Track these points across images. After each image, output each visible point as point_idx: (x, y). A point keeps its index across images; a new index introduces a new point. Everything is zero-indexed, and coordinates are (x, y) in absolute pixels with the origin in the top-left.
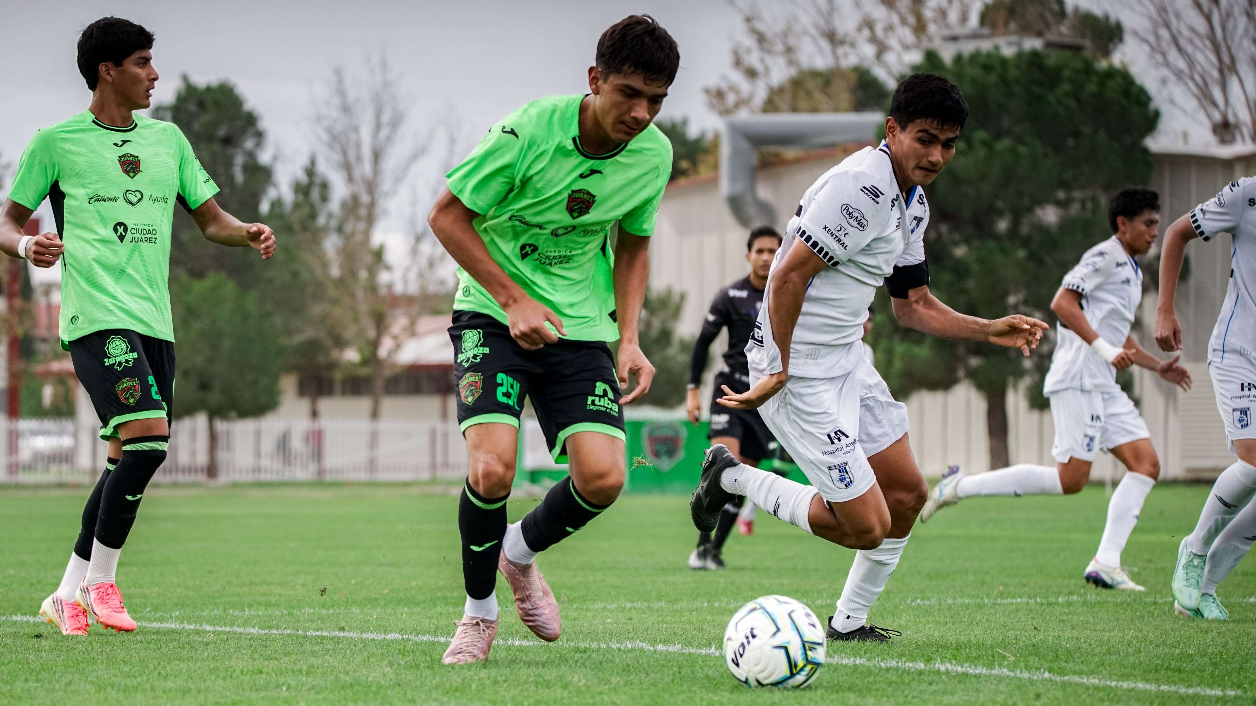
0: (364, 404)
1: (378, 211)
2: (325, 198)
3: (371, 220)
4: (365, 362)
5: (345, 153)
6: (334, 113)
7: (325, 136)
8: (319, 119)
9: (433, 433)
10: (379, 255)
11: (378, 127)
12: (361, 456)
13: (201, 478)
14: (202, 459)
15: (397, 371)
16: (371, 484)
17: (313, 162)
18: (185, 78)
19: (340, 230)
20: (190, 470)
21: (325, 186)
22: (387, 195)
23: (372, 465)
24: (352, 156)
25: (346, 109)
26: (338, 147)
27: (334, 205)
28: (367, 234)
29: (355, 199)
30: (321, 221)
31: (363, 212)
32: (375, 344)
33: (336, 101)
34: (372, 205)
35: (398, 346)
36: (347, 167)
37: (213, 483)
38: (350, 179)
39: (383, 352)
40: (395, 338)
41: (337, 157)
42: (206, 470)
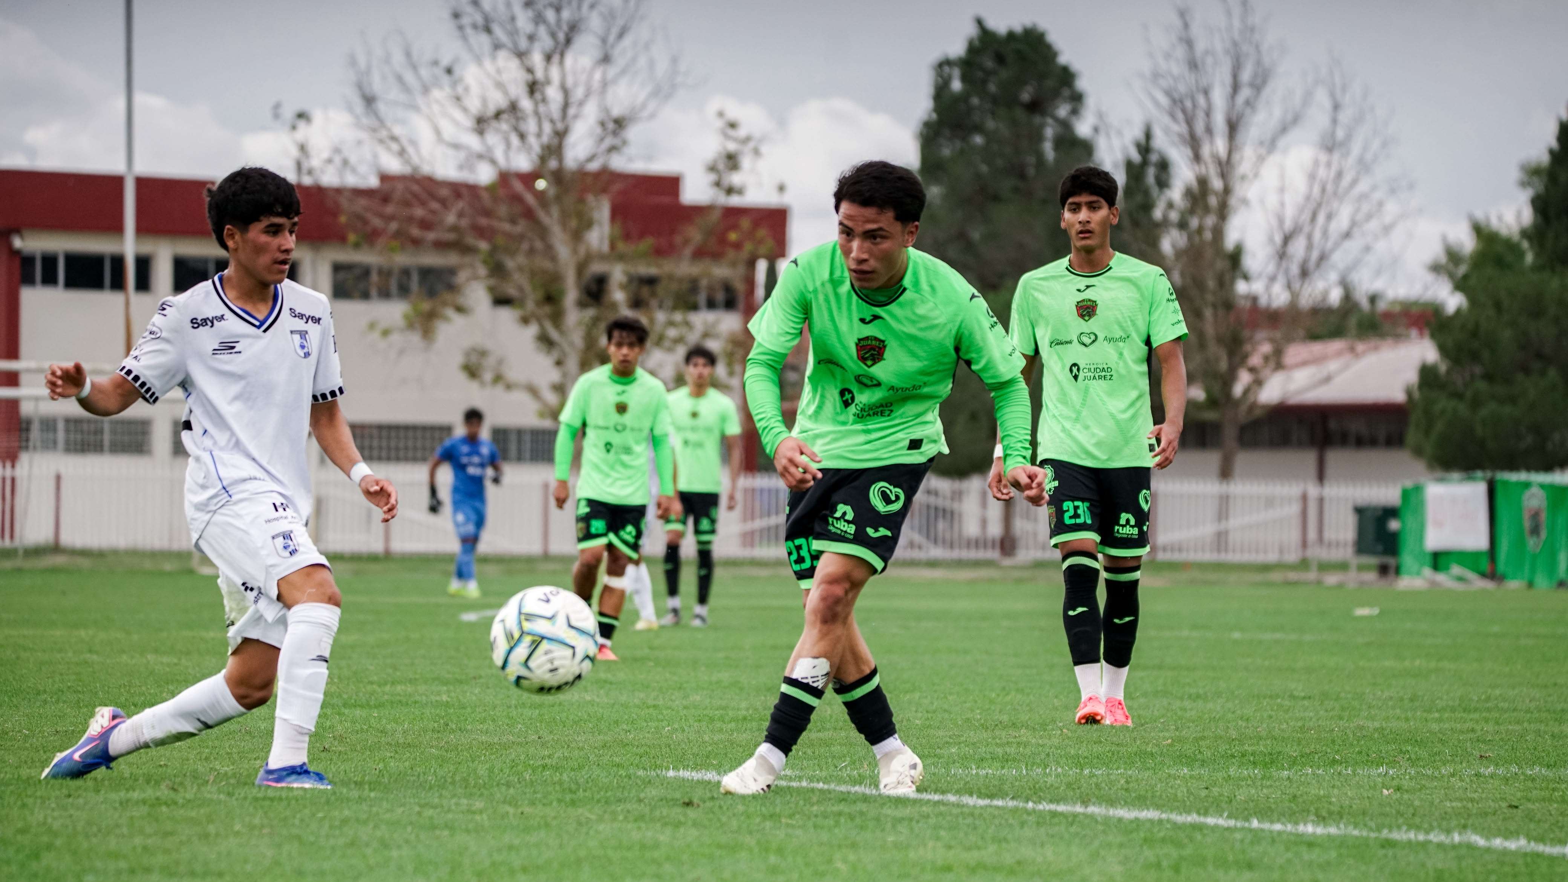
0: (1212, 459)
1: (1233, 201)
2: (1163, 183)
3: (1223, 212)
4: (1212, 402)
5: (1189, 122)
6: (1177, 68)
7: (1164, 100)
8: (1156, 76)
9: (1304, 498)
10: (1235, 258)
11: (1236, 88)
12: (1208, 529)
13: (993, 554)
14: (995, 529)
15: (1258, 413)
16: (1218, 567)
17: (1148, 135)
18: (979, 22)
19: (1182, 225)
20: (978, 543)
21: (1164, 166)
22: (1243, 178)
23: (1221, 540)
24: (1200, 127)
25: (1193, 65)
26: (1180, 116)
27: (1176, 193)
28: (1218, 233)
29: (1203, 182)
30: (1158, 214)
31: (1213, 201)
32: (1229, 379)
33: (1180, 52)
34: (1227, 191)
35: (1258, 383)
36: (1194, 143)
37: (1007, 562)
38: (1197, 157)
39: (1238, 390)
40: (1252, 370)
41: (1181, 128)
42: (998, 545)
